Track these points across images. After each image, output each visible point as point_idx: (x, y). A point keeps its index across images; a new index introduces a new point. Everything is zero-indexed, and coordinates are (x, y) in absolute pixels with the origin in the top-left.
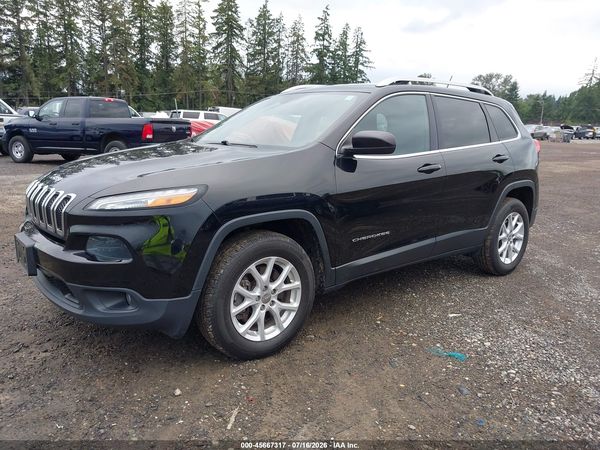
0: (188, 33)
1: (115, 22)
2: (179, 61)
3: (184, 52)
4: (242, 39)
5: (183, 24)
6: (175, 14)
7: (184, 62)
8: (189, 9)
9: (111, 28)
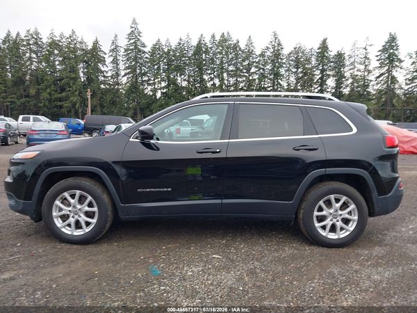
0: (356, 69)
1: (304, 68)
2: (348, 89)
3: (352, 83)
4: (401, 68)
5: (352, 64)
6: (347, 58)
7: (352, 90)
8: (358, 53)
9: (301, 72)
